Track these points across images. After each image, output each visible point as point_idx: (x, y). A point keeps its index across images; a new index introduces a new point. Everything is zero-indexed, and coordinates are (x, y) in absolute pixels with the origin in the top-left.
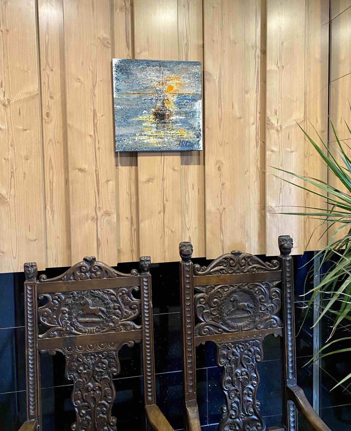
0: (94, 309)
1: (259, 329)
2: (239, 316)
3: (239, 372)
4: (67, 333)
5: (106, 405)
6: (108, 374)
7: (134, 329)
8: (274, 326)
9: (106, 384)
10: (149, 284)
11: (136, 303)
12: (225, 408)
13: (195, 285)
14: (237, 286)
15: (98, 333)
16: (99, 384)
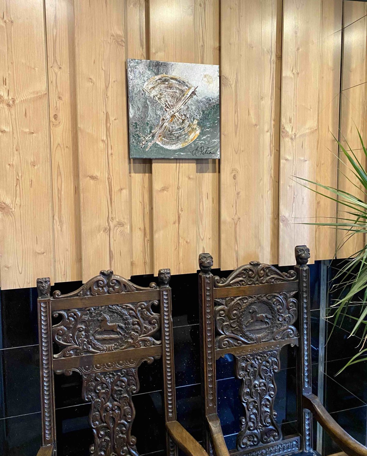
0: (112, 326)
1: (277, 340)
2: (258, 328)
3: (257, 383)
4: (85, 352)
5: (126, 424)
6: (127, 392)
7: (154, 345)
8: (291, 336)
9: (125, 403)
10: (169, 298)
11: (156, 317)
13: (215, 297)
14: (256, 297)
15: (117, 351)
16: (118, 403)
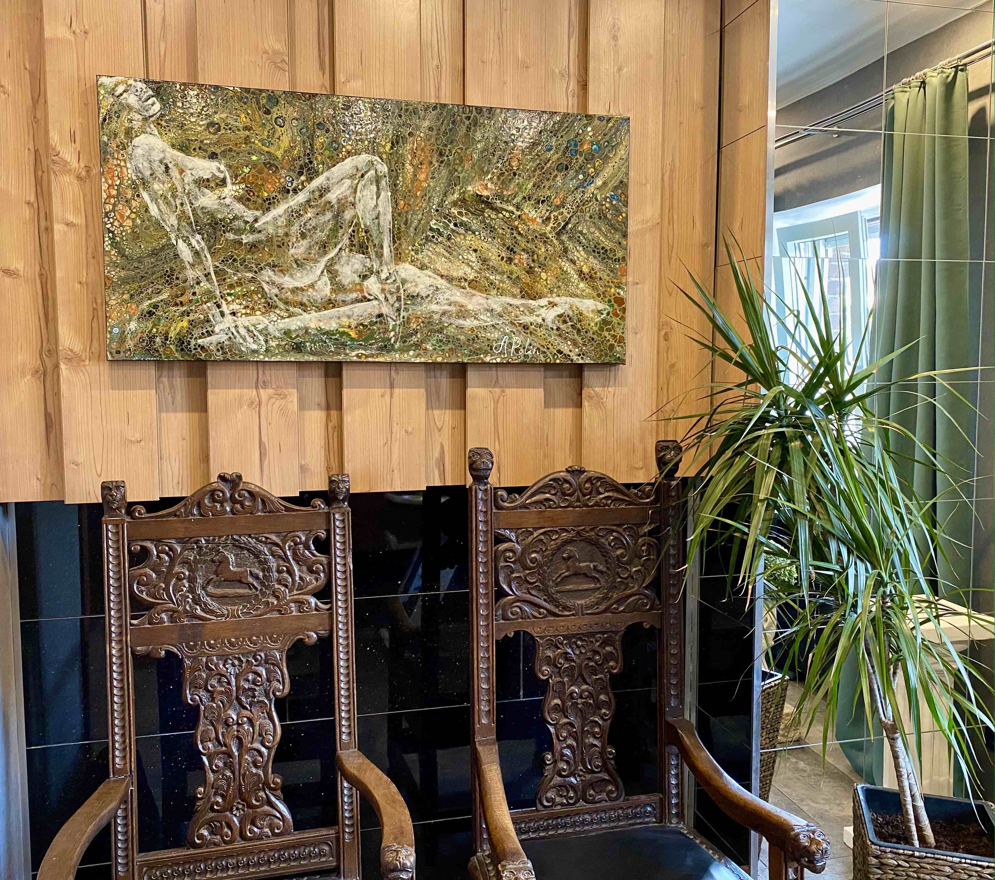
0: (239, 572)
1: (616, 613)
2: (578, 587)
3: (577, 690)
4: (187, 616)
5: (263, 751)
6: (266, 694)
7: (316, 610)
8: (644, 608)
9: (263, 713)
10: (347, 526)
11: (322, 561)
12: (549, 757)
13: (496, 527)
14: (574, 531)
15: (248, 617)
16: (249, 713)
